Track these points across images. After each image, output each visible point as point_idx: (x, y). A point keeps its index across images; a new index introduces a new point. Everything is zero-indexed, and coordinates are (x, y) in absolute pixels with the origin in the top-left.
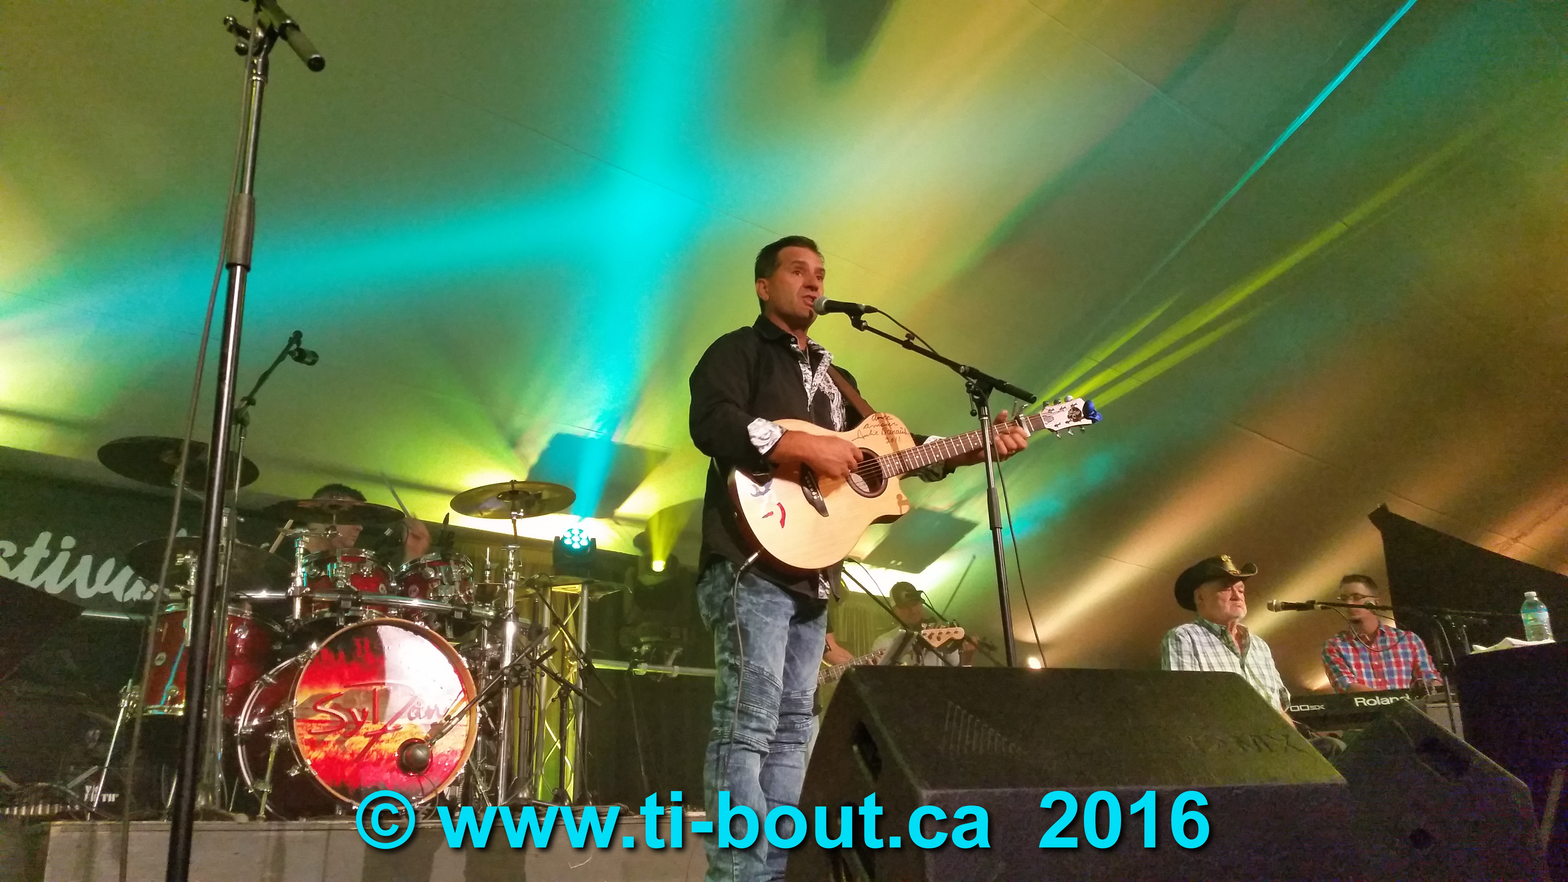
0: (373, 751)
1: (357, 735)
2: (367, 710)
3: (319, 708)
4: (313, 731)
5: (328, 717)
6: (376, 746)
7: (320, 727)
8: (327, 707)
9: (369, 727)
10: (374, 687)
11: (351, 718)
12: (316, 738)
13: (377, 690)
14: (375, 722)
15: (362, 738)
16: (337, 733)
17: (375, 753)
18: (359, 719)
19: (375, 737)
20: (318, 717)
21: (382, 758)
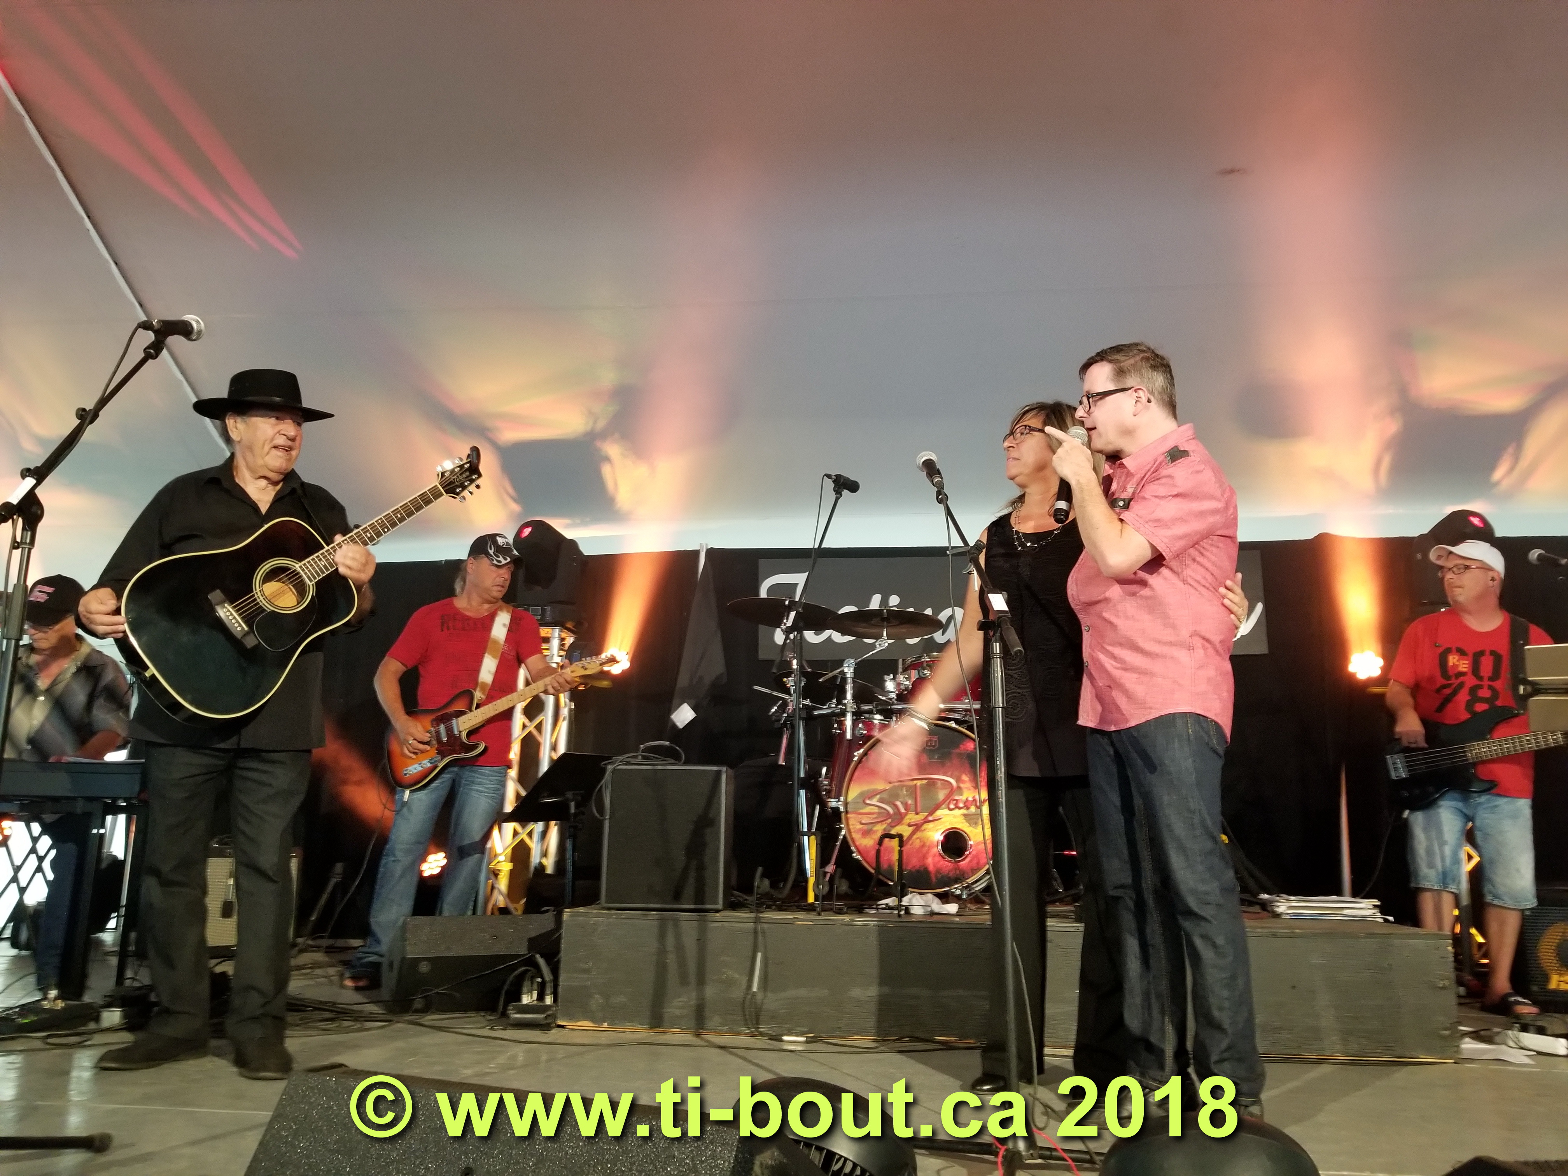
0: (917, 838)
1: (902, 825)
2: (910, 802)
3: (868, 802)
4: (863, 822)
5: (876, 810)
6: (918, 834)
7: (868, 817)
8: (874, 801)
9: (912, 818)
10: (915, 782)
11: (896, 811)
12: (865, 827)
13: (918, 784)
14: (917, 814)
15: (906, 827)
16: (884, 823)
17: (918, 841)
18: (903, 811)
19: (917, 827)
20: (868, 809)
21: (923, 846)
